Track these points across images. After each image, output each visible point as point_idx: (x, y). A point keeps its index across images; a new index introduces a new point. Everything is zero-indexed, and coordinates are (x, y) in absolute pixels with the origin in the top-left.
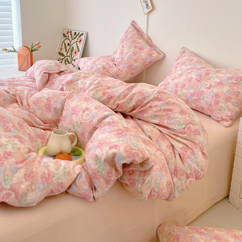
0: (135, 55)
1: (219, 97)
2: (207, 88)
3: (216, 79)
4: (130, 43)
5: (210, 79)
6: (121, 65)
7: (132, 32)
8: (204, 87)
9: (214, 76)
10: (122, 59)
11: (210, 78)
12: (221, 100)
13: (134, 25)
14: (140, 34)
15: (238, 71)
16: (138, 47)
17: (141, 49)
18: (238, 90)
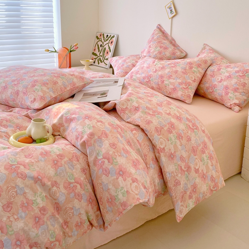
0: (161, 54)
1: (228, 88)
3: (225, 74)
4: (156, 44)
5: (221, 74)
7: (158, 34)
8: (217, 81)
12: (230, 91)
13: (160, 28)
14: (164, 36)
15: (244, 65)
16: (163, 47)
17: (166, 48)
18: (245, 81)
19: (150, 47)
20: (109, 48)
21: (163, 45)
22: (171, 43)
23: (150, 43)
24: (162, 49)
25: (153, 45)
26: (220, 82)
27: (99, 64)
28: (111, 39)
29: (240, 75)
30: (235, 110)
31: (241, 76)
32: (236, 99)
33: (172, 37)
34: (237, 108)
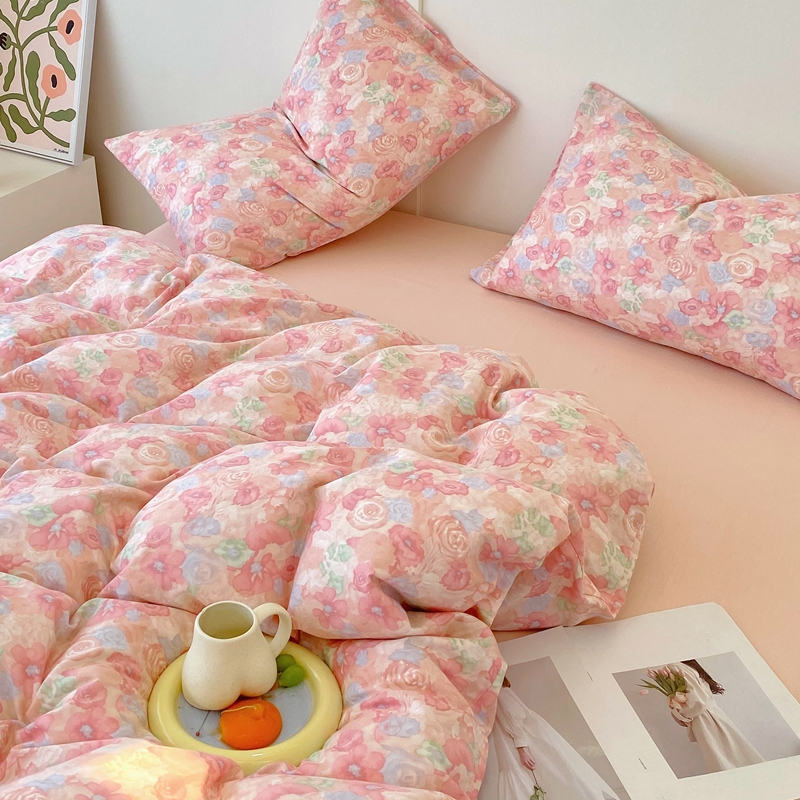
0: (401, 118)
2: (749, 283)
3: (773, 244)
4: (368, 65)
5: (751, 245)
6: (349, 169)
8: (735, 276)
9: (763, 233)
10: (349, 142)
11: (749, 240)
16: (407, 80)
17: (421, 87)
19: (336, 81)
20: (61, 56)
23: (334, 59)
24: (400, 92)
25: (350, 72)
26: (756, 282)
27: (12, 137)
28: (60, 8)
33: (430, 21)
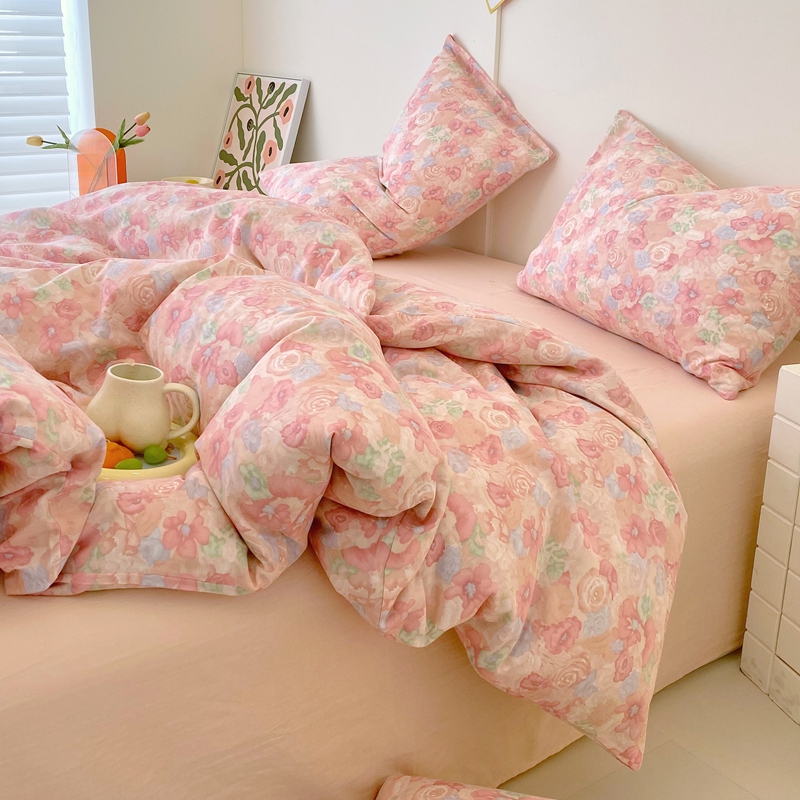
2: (662, 267)
3: (691, 233)
4: (437, 112)
5: (674, 234)
6: (403, 190)
7: (445, 73)
8: (653, 262)
9: (687, 222)
10: (408, 169)
11: (673, 229)
12: (703, 306)
13: (455, 50)
14: (473, 80)
15: (771, 195)
16: (464, 125)
17: (474, 131)
18: (768, 265)
20: (277, 133)
21: (461, 118)
22: (497, 109)
23: (415, 109)
24: (456, 134)
25: (423, 118)
26: (668, 267)
28: (284, 98)
29: (748, 240)
30: (721, 388)
31: (753, 243)
32: (730, 339)
33: (501, 88)
34: (730, 381)
